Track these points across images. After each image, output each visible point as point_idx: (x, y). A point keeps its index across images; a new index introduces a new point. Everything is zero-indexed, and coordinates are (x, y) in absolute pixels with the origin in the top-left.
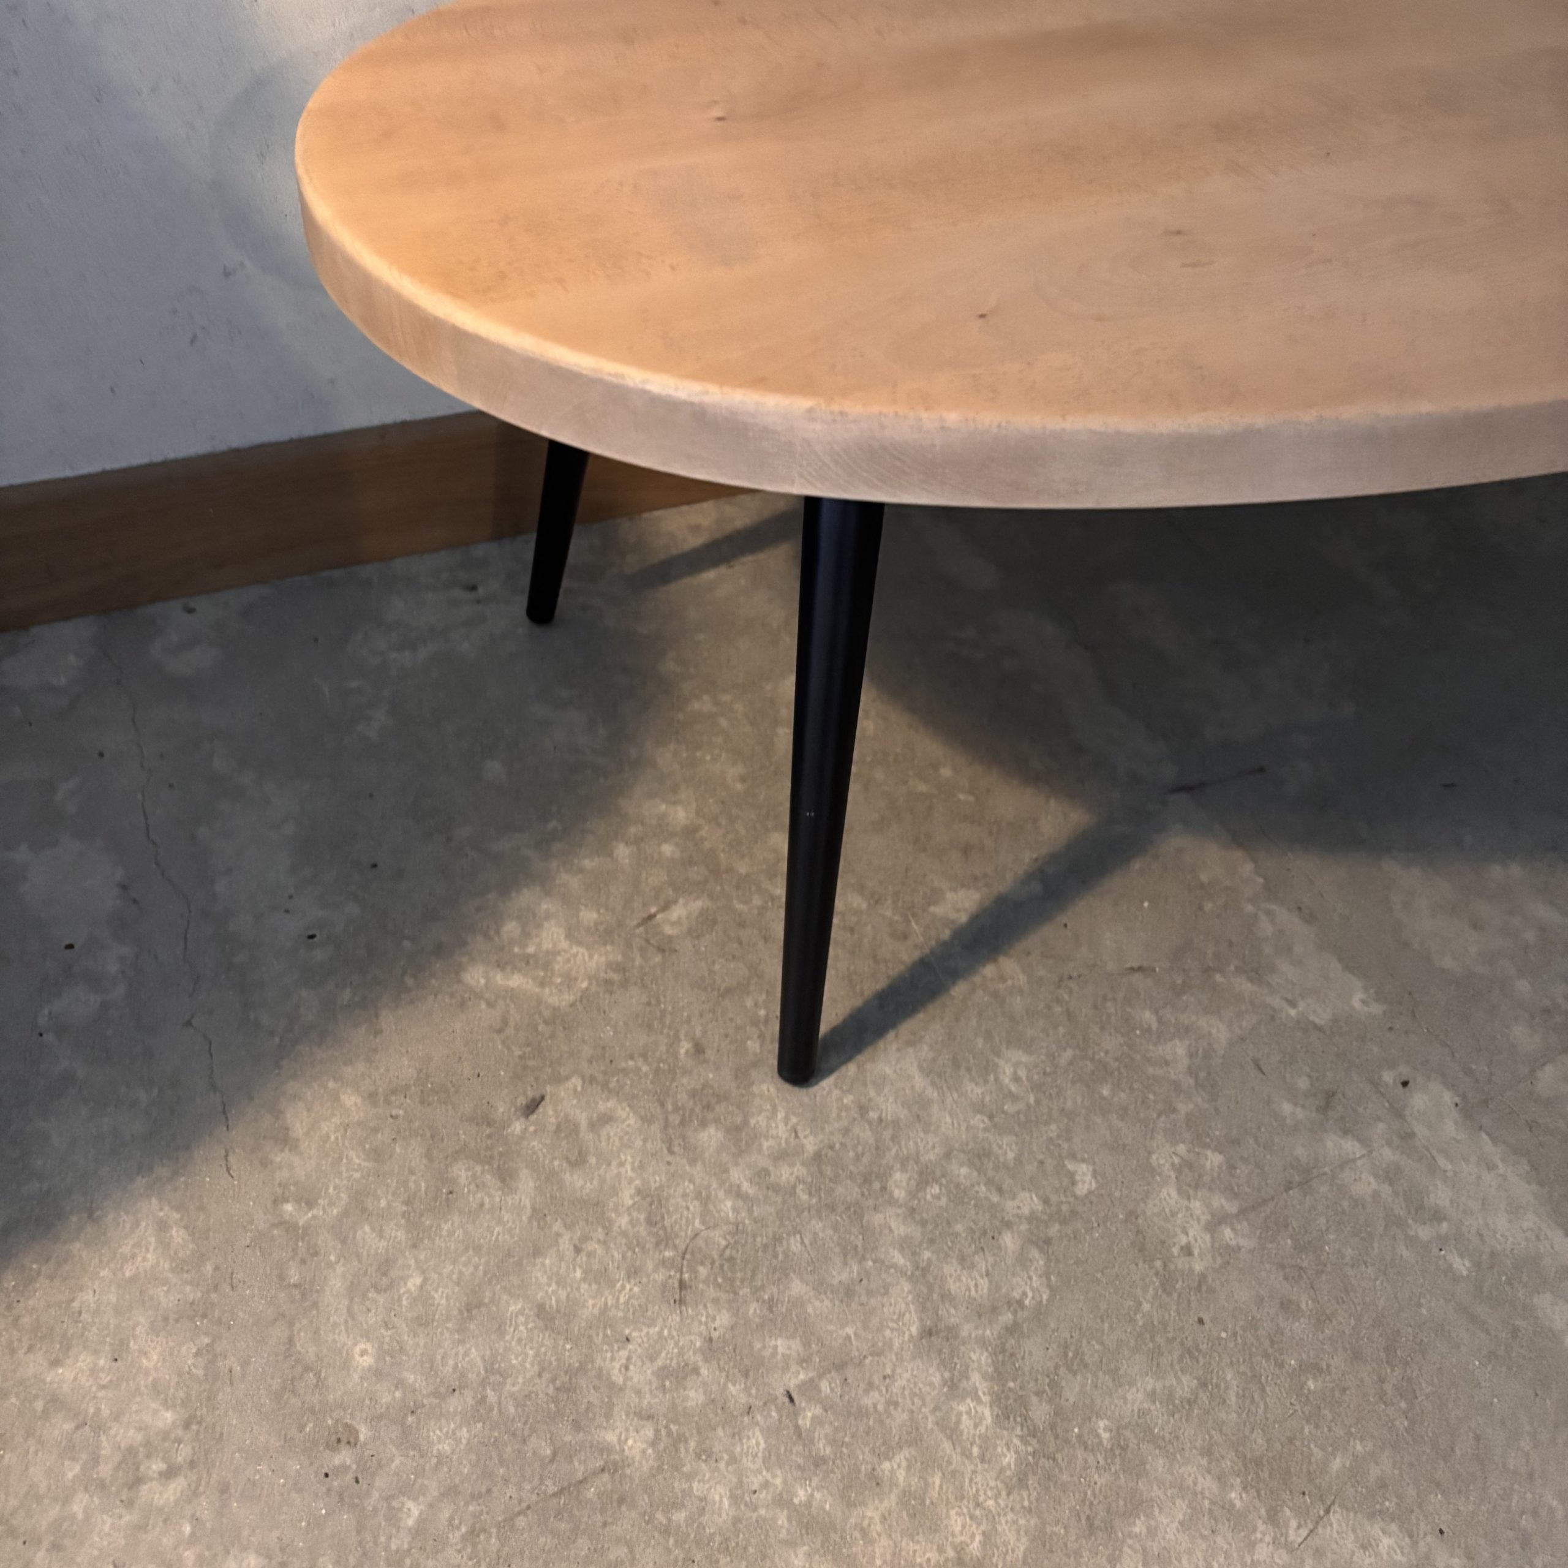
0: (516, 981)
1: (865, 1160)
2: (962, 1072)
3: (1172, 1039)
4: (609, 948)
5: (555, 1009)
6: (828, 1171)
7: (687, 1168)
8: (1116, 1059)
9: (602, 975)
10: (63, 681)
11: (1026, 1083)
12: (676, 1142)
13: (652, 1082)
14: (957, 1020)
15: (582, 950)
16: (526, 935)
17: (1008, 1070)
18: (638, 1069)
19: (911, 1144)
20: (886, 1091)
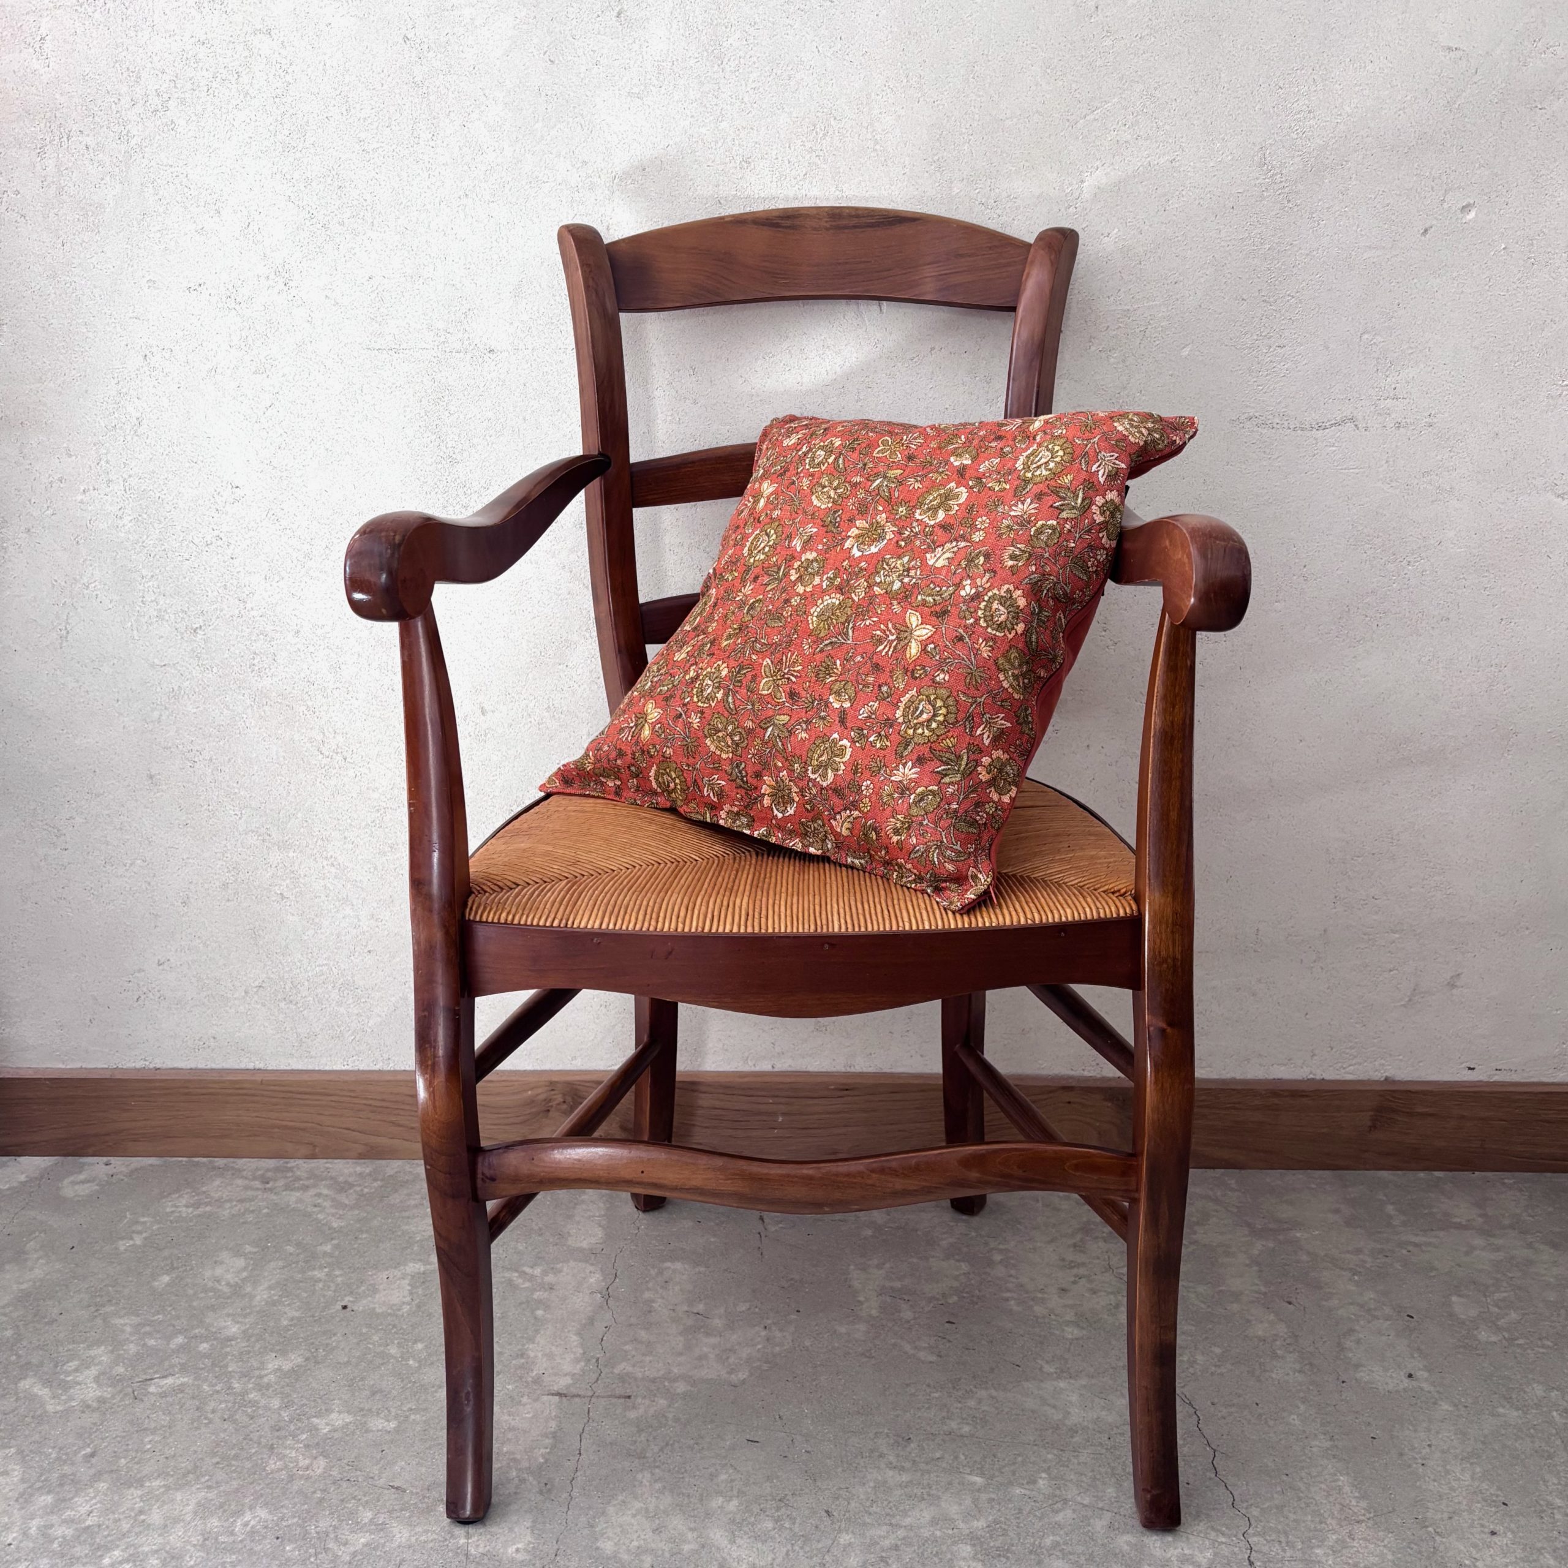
0: (42, 1392)
1: (109, 1539)
2: (220, 1512)
3: (367, 1532)
4: (109, 1389)
5: (46, 1412)
6: (82, 1539)
7: (15, 1511)
8: (318, 1533)
9: (90, 1402)
10: (7, 1186)
11: (248, 1529)
12: (26, 1496)
13: (50, 1463)
14: (252, 1483)
15: (95, 1386)
16: (76, 1370)
17: (246, 1519)
18: (50, 1454)
19: (144, 1539)
20: (166, 1507)
